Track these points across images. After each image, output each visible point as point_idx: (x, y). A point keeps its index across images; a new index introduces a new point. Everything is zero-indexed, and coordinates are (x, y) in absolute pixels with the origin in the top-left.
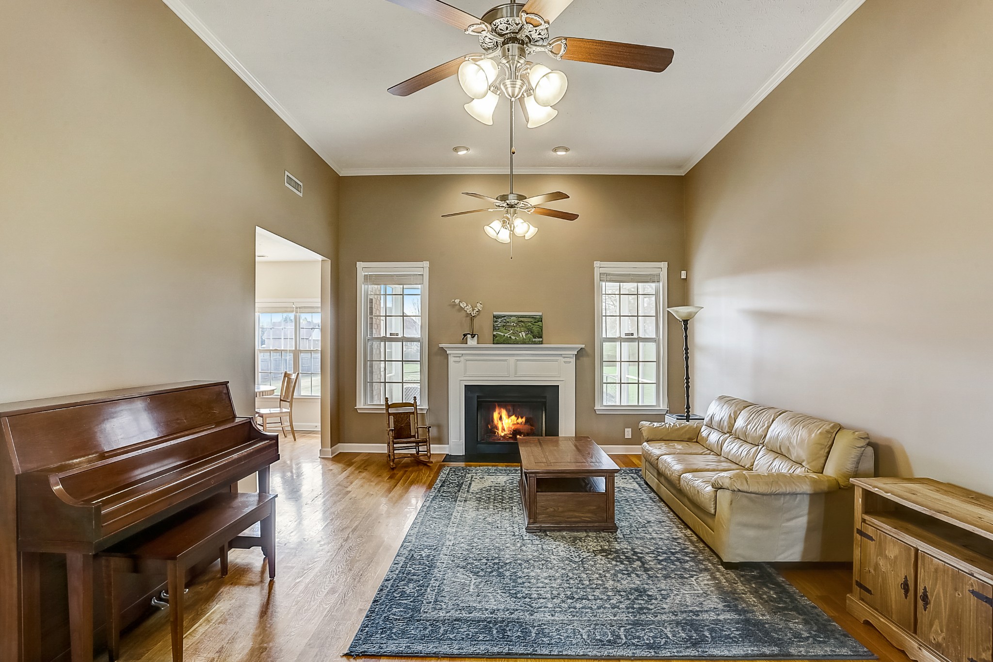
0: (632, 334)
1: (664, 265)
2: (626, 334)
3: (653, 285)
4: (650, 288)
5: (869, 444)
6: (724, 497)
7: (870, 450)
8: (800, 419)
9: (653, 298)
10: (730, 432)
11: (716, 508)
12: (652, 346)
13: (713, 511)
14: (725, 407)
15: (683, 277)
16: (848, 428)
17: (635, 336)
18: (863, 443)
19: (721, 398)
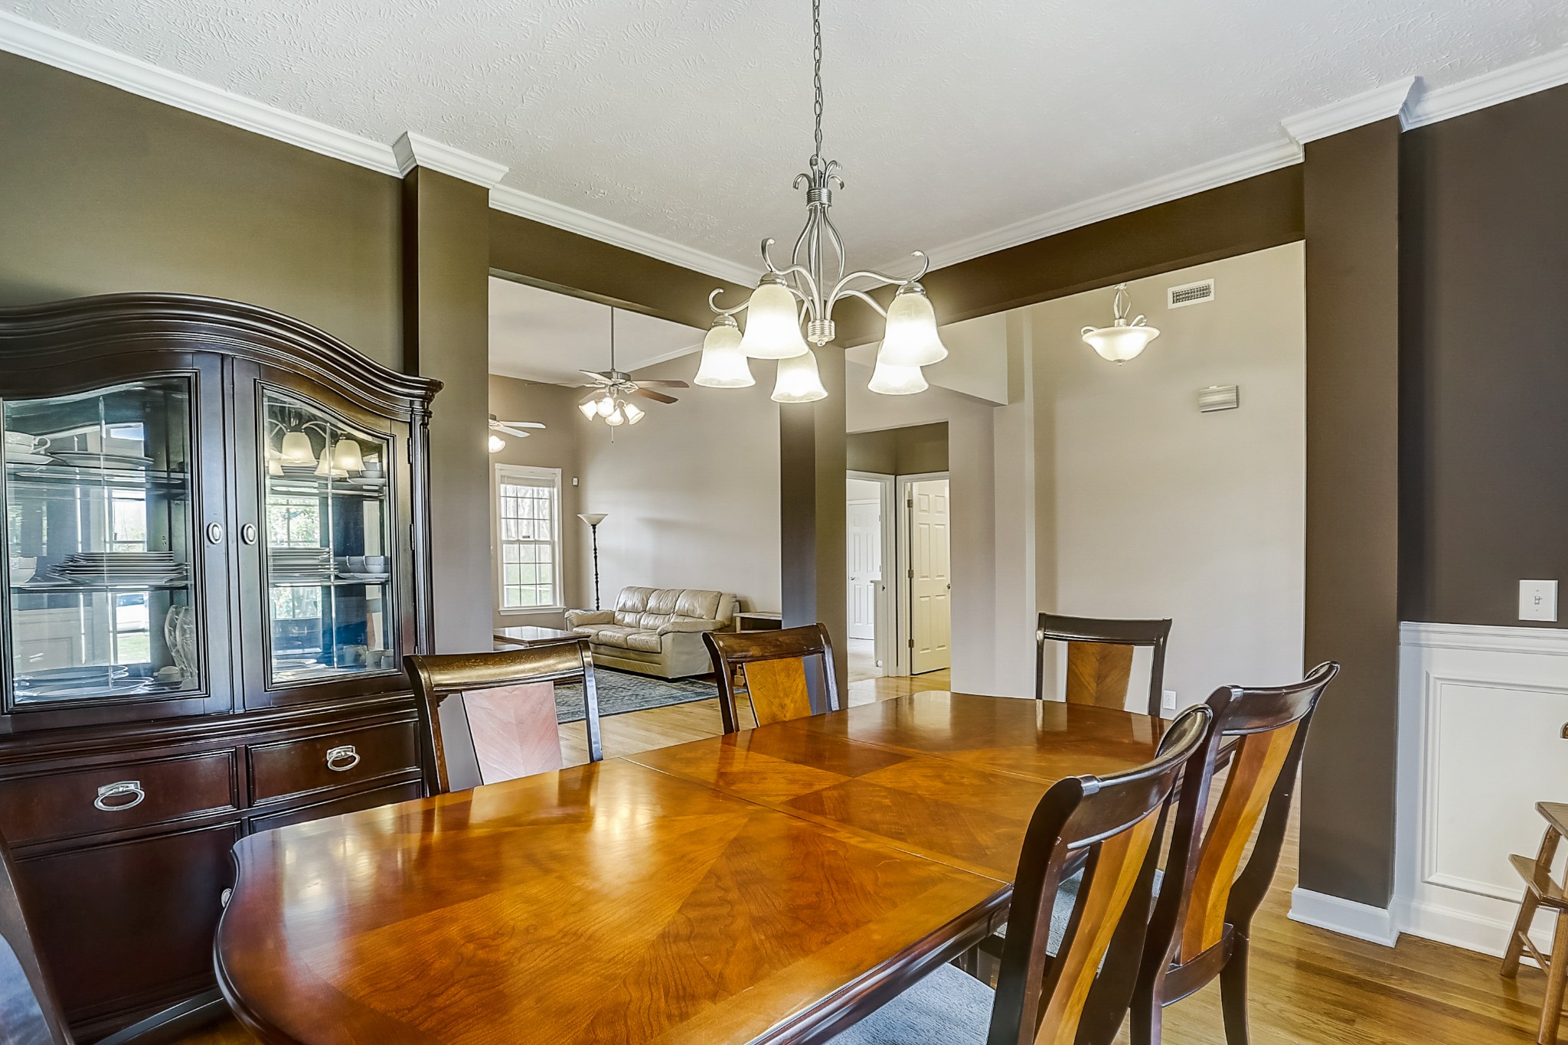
0: (529, 537)
1: (558, 471)
2: (524, 537)
3: (546, 490)
4: (545, 492)
5: (737, 601)
6: (668, 639)
7: (737, 603)
8: (696, 593)
9: (548, 501)
10: (645, 611)
11: (661, 648)
12: (548, 548)
13: (659, 651)
14: (636, 593)
15: (575, 483)
16: (725, 594)
17: (531, 539)
18: (734, 600)
19: (629, 588)
